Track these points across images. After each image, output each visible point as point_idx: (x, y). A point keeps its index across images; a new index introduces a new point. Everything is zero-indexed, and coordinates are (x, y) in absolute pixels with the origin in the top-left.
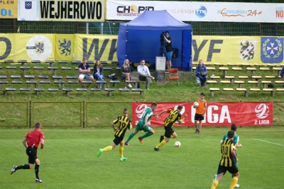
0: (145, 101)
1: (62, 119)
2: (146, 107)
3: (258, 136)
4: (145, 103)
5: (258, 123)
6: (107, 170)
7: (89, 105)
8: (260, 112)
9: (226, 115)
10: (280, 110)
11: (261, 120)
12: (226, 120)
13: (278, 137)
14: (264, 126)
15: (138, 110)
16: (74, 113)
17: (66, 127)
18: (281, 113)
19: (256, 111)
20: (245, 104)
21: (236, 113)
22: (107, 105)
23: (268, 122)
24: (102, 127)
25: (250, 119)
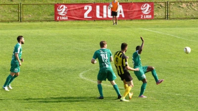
0: (64, 3)
1: (6, 16)
2: (64, 7)
3: (144, 27)
4: (63, 4)
5: (143, 17)
6: (37, 52)
7: (24, 6)
8: (145, 10)
9: (121, 12)
10: (159, 8)
11: (145, 15)
12: (121, 15)
13: (157, 27)
14: (147, 19)
15: (59, 9)
16: (14, 12)
17: (8, 22)
18: (159, 10)
19: (142, 9)
20: (134, 4)
21: (128, 10)
22: (37, 6)
23: (150, 16)
24: (34, 21)
25: (138, 15)
